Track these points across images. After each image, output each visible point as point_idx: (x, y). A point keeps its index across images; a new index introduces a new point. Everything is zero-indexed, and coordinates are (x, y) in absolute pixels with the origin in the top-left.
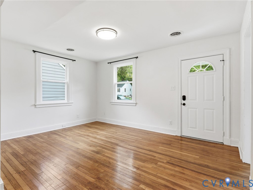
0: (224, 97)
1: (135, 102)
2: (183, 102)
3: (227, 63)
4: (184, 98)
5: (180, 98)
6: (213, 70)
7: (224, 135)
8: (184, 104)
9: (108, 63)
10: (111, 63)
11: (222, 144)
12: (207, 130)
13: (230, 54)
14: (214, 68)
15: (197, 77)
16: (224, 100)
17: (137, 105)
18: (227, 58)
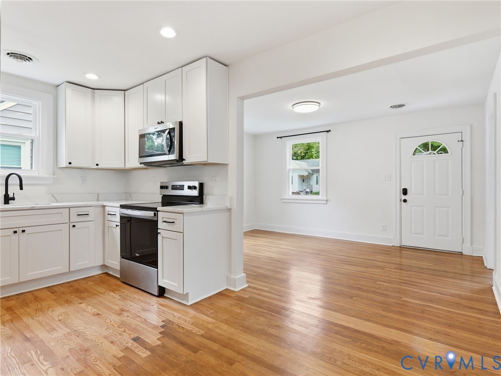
0: (463, 190)
1: (325, 198)
2: (404, 197)
3: (467, 143)
4: (405, 192)
5: (399, 192)
6: (448, 153)
7: (463, 242)
8: (405, 201)
9: (278, 138)
10: (281, 137)
11: (461, 254)
12: (439, 236)
13: (471, 133)
14: (448, 150)
15: (425, 162)
16: (463, 194)
17: (328, 202)
18: (467, 138)
